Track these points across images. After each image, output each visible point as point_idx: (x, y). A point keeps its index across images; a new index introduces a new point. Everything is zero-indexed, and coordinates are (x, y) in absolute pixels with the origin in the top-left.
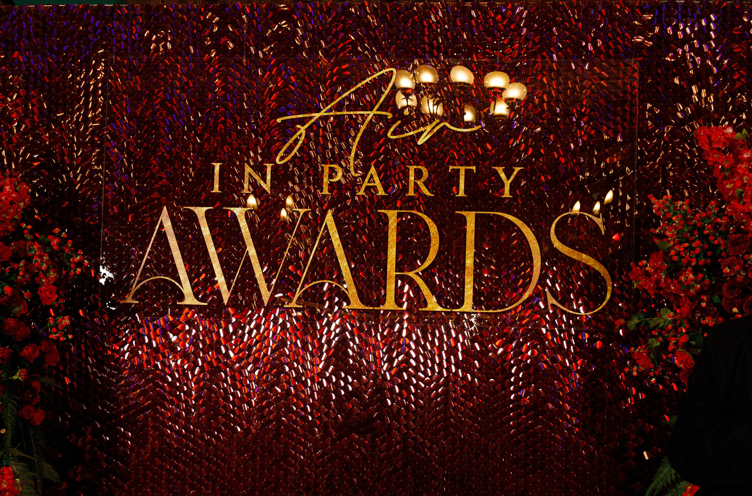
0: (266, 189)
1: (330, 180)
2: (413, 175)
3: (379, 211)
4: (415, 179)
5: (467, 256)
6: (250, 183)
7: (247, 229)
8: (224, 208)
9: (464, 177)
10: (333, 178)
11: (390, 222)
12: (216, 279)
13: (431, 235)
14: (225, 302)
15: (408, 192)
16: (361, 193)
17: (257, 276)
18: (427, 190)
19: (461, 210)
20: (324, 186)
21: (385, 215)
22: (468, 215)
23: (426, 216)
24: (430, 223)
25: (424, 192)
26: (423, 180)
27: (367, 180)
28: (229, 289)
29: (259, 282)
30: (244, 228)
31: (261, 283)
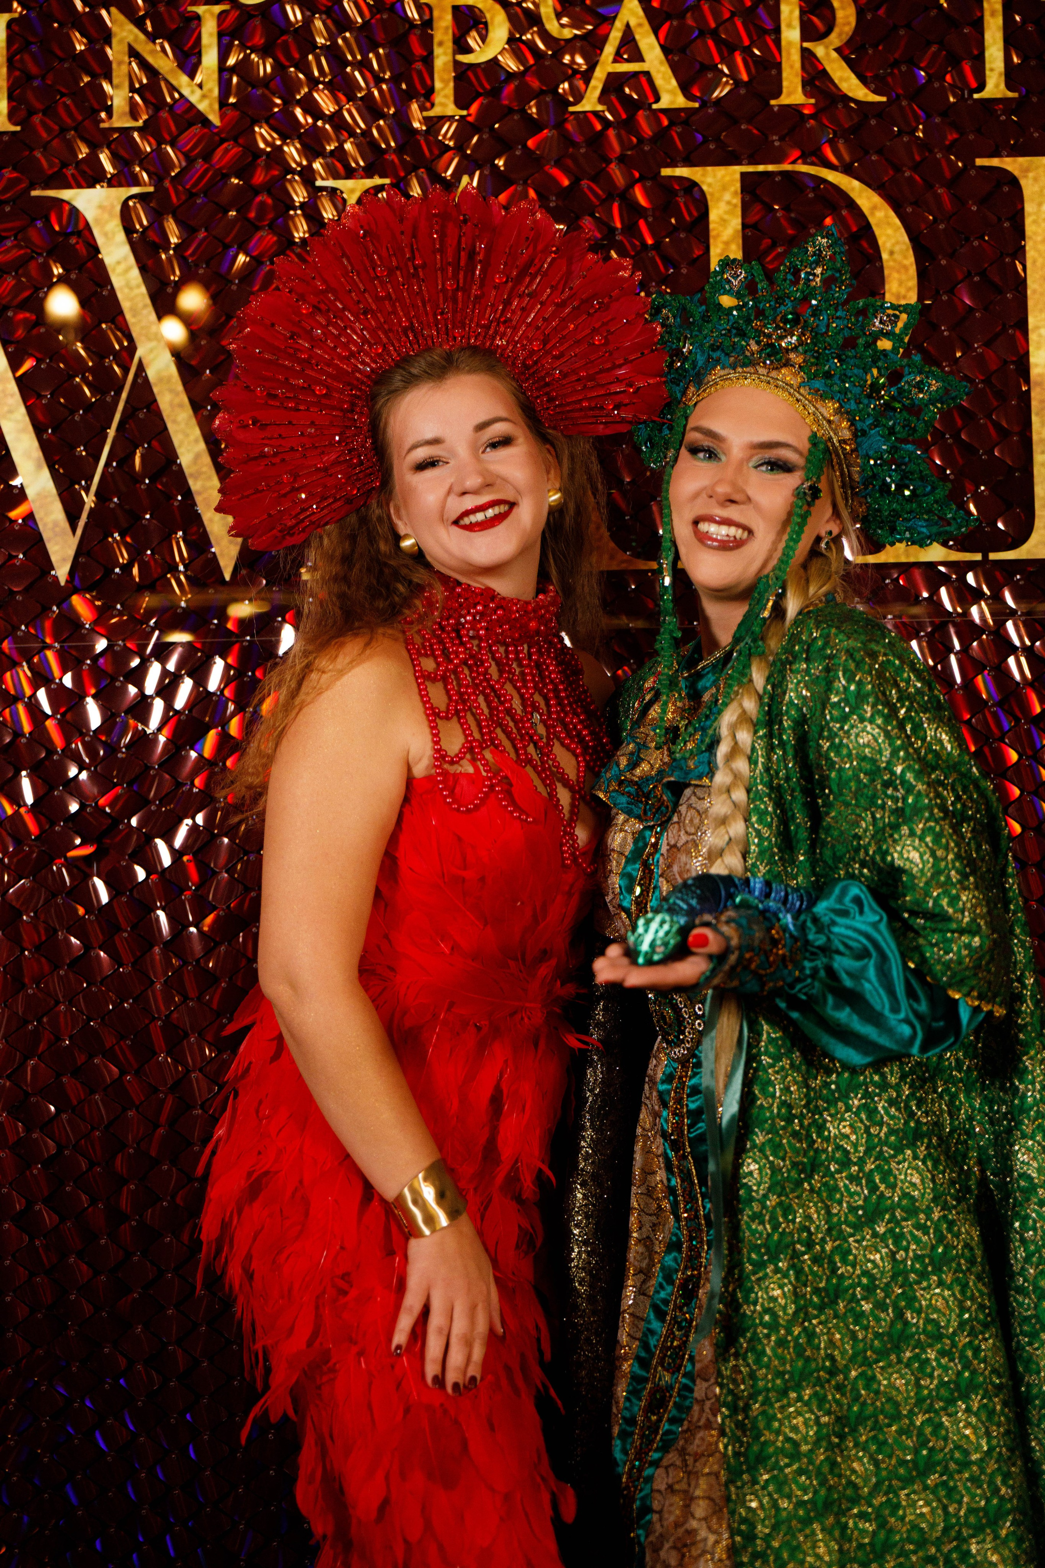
0: (202, 106)
1: (462, 58)
2: (796, 23)
3: (666, 172)
4: (804, 37)
5: (1033, 337)
6: (132, 89)
7: (135, 273)
8: (34, 193)
9: (1000, 20)
10: (469, 50)
11: (714, 215)
12: (16, 482)
13: (885, 256)
14: (62, 572)
15: (778, 93)
16: (590, 103)
17: (185, 459)
18: (854, 80)
19: (995, 153)
20: (438, 85)
21: (691, 186)
22: (1027, 170)
23: (856, 183)
24: (874, 208)
25: (844, 87)
26: (835, 39)
27: (609, 50)
28: (72, 518)
29: (195, 485)
30: (120, 269)
31: (205, 489)
